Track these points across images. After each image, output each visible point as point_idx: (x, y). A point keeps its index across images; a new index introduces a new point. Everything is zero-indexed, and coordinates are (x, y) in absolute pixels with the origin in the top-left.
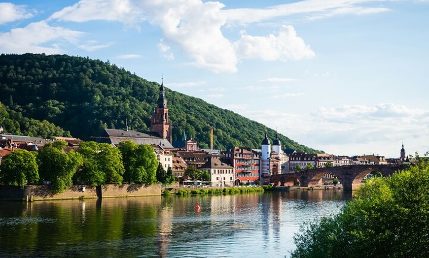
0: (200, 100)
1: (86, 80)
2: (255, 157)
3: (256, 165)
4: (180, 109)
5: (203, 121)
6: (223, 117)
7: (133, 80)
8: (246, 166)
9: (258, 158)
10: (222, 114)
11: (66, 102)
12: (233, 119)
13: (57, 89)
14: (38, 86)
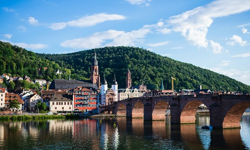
0: (191, 64)
1: (127, 58)
2: (93, 93)
3: (94, 99)
4: (174, 70)
5: (187, 75)
6: (201, 73)
7: (152, 56)
8: (85, 100)
9: (96, 94)
10: (201, 71)
11: (114, 69)
12: (208, 74)
13: (112, 63)
14: (104, 62)
